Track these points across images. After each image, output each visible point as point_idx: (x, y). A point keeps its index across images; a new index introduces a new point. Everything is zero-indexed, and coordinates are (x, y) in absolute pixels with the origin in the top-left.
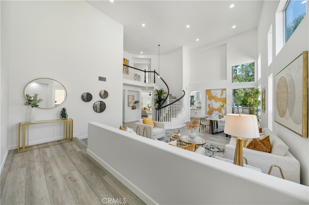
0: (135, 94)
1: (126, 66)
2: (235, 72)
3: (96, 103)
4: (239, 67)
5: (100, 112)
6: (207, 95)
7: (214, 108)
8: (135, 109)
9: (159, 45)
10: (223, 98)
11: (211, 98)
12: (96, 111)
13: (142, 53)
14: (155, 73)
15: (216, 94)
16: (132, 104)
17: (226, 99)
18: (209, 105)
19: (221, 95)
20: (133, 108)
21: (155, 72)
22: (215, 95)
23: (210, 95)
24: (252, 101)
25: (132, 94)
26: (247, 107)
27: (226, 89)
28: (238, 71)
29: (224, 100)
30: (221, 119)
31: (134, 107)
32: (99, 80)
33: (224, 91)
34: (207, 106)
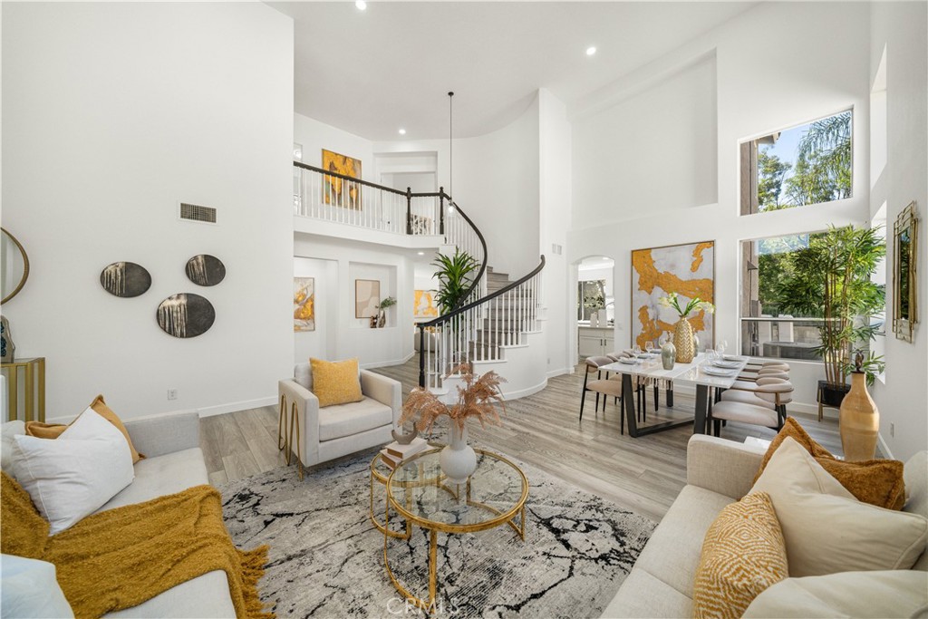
0: (382, 276)
1: (352, 179)
2: (774, 190)
3: (168, 303)
4: (790, 174)
5: (189, 336)
6: (634, 271)
7: (664, 320)
8: (380, 326)
9: (451, 94)
10: (701, 281)
11: (650, 284)
12: (171, 332)
13: (402, 132)
14: (442, 198)
15: (673, 266)
16: (371, 310)
17: (713, 283)
18: (644, 310)
19: (694, 268)
20: (375, 324)
21: (442, 195)
22: (668, 270)
23: (646, 269)
24: (840, 287)
25: (372, 274)
26: (814, 314)
27: (712, 243)
28: (784, 187)
29: (708, 291)
30: (671, 368)
31: (376, 318)
32: (182, 217)
33: (706, 252)
34: (637, 314)
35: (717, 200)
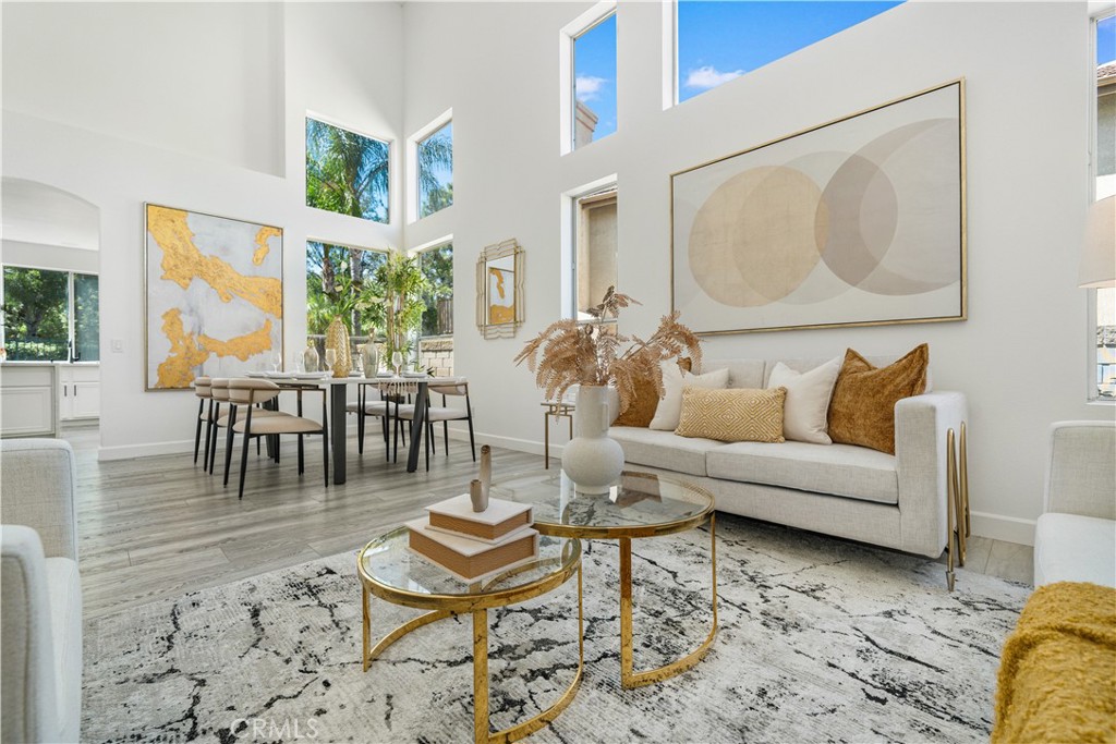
6: (151, 241)
7: (211, 334)
10: (263, 280)
11: (184, 273)
15: (225, 250)
17: (281, 285)
18: (172, 316)
19: (256, 261)
22: (217, 254)
23: (177, 244)
27: (280, 230)
29: (276, 295)
33: (273, 241)
34: (157, 323)
35: (283, 176)
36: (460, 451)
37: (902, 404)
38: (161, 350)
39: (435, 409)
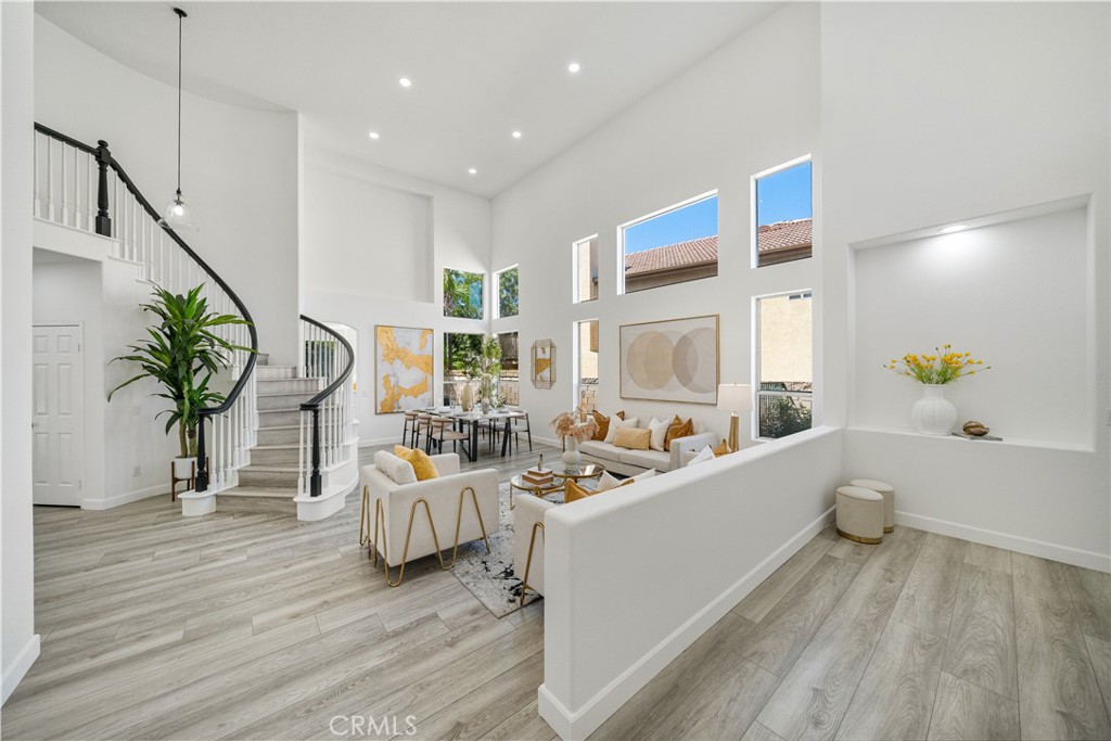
6: (378, 344)
7: (402, 386)
10: (425, 357)
11: (392, 357)
14: (101, 165)
15: (408, 343)
17: (432, 358)
18: (385, 378)
19: (422, 347)
22: (405, 346)
23: (389, 343)
27: (432, 330)
29: (429, 363)
33: (429, 336)
34: (380, 382)
35: (433, 302)
36: (524, 446)
37: (673, 441)
38: (382, 396)
39: (513, 426)
